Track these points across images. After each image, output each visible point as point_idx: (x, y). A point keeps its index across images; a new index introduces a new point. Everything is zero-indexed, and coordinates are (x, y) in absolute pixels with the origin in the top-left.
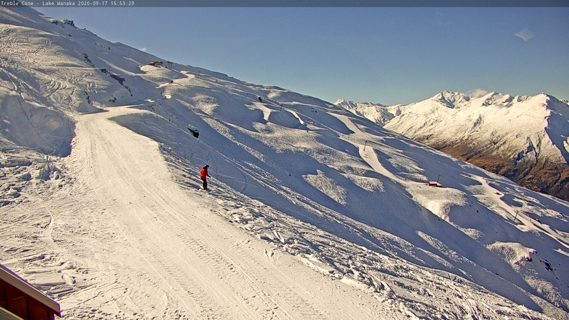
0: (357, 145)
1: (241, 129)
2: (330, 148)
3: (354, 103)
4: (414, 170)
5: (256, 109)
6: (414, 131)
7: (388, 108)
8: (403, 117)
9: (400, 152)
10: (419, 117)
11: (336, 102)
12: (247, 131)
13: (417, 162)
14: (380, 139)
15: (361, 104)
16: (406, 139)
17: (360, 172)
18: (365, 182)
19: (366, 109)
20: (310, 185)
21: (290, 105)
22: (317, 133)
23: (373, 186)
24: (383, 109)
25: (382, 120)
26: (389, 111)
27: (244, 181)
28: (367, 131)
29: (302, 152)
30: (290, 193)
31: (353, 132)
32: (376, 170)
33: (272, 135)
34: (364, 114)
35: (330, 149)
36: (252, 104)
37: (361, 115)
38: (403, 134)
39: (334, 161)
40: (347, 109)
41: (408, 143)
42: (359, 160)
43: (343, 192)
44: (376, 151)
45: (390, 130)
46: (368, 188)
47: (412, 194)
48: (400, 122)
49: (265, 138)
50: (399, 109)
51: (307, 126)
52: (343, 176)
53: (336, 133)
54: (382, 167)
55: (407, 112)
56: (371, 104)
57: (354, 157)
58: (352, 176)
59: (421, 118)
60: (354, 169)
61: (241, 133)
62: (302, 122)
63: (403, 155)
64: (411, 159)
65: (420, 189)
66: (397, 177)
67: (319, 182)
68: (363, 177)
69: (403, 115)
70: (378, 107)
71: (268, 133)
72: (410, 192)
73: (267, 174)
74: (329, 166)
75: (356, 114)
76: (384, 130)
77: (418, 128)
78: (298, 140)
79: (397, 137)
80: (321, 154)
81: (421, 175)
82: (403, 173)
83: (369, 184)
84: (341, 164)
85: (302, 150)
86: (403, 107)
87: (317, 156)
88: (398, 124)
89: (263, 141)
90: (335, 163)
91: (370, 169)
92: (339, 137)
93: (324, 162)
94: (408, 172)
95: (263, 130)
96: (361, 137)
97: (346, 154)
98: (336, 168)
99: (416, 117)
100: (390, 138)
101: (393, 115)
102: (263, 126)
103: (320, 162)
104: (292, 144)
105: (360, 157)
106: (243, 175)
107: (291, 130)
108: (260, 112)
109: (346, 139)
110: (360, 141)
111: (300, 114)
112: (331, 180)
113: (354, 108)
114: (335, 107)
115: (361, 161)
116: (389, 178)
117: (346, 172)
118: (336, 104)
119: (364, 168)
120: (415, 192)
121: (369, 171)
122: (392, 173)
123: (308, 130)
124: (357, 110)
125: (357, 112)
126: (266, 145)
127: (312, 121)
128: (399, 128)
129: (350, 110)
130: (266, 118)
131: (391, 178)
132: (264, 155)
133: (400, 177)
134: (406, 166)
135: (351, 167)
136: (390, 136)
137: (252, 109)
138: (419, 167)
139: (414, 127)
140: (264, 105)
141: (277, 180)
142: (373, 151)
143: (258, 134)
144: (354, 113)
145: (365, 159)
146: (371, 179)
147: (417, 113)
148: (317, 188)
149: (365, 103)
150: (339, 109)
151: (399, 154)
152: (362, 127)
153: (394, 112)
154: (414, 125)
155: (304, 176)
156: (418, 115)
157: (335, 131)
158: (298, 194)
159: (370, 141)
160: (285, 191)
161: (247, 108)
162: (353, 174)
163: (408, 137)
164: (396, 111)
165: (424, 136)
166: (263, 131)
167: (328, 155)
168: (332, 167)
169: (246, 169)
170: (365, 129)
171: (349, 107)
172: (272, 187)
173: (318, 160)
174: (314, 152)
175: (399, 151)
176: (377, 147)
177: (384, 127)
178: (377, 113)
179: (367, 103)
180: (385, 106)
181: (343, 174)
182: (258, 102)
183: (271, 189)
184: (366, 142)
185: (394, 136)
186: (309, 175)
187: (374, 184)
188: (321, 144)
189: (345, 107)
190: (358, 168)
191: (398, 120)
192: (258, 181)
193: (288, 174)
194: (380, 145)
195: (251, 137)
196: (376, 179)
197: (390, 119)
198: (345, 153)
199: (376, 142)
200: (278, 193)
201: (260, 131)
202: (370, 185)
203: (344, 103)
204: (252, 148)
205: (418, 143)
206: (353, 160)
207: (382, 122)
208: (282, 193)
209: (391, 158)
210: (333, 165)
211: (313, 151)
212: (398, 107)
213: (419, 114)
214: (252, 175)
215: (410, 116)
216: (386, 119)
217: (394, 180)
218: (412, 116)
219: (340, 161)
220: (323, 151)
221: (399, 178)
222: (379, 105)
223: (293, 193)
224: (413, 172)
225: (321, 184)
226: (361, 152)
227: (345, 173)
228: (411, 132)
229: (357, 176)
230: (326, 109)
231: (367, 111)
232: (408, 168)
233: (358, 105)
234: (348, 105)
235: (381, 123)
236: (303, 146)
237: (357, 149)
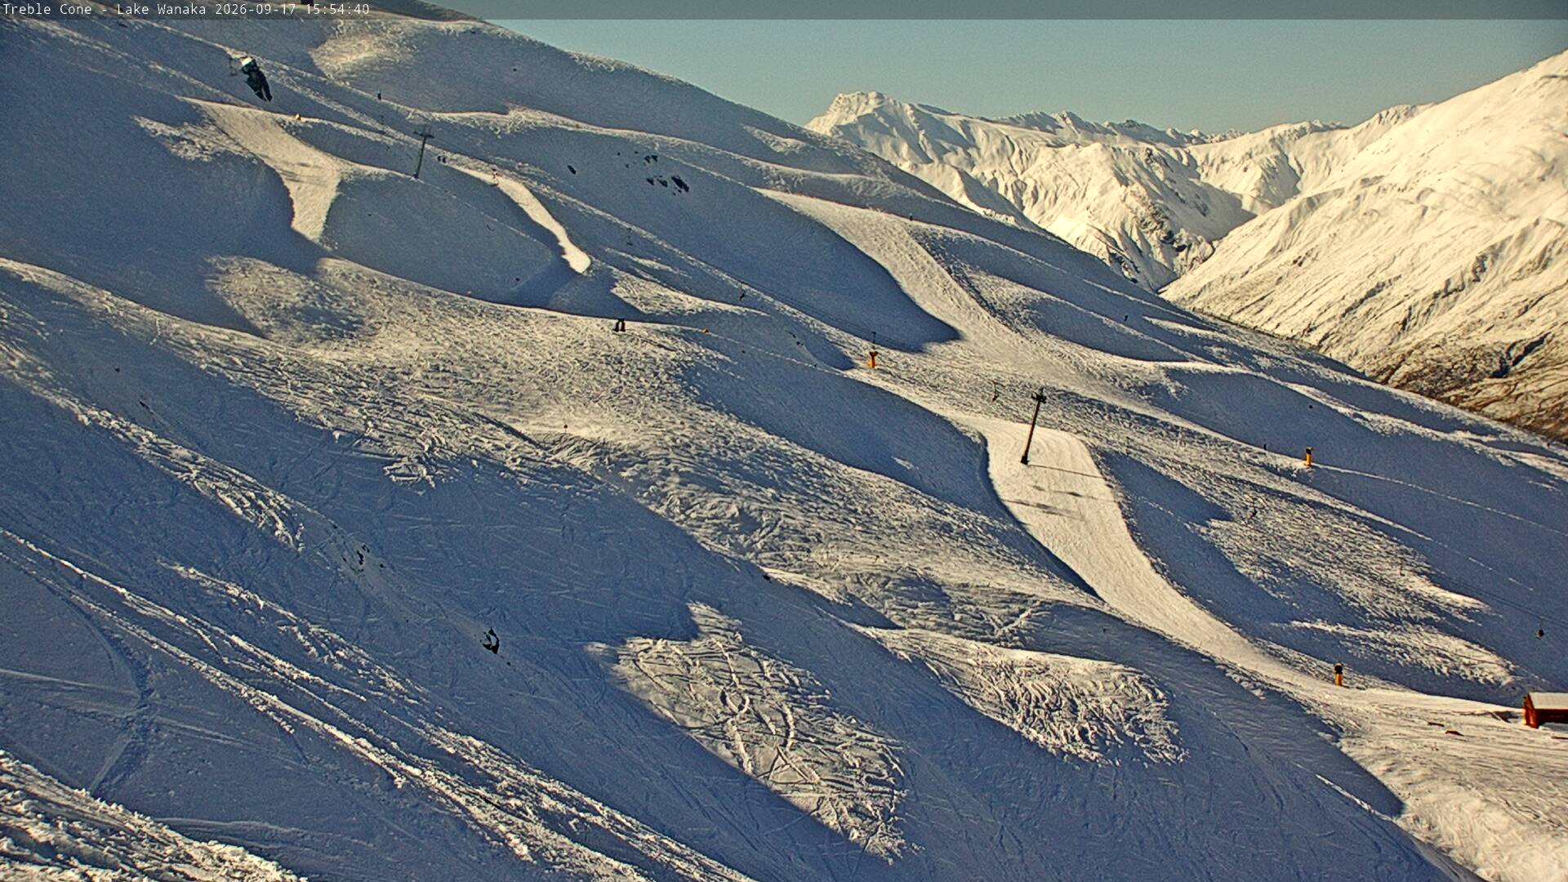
0: (972, 420)
1: (104, 301)
2: (783, 445)
3: (953, 122)
4: (1397, 604)
5: (227, 156)
6: (1400, 314)
7: (1198, 152)
8: (1316, 217)
9: (1287, 473)
10: (1440, 209)
11: (823, 111)
12: (158, 318)
13: (1418, 547)
14: (1143, 380)
15: (1005, 129)
16: (1332, 375)
17: (995, 615)
18: (1038, 686)
19: (1042, 167)
20: (636, 707)
21: (486, 132)
22: (688, 337)
23: (1096, 716)
24: (1165, 162)
25: (1153, 239)
26: (1213, 179)
27: (126, 700)
28: (1043, 320)
29: (576, 472)
30: (490, 782)
31: (950, 334)
32: (1115, 602)
33: (355, 354)
34: (1027, 197)
35: (779, 453)
36: (197, 118)
37: (1003, 205)
38: (1314, 339)
39: (807, 541)
40: (905, 167)
41: (1347, 403)
42: (989, 530)
43: (878, 764)
44: (1112, 463)
45: (1217, 310)
46: (1055, 736)
47: (1394, 782)
48: (1290, 255)
49: (301, 372)
50: (1283, 159)
51: (619, 291)
52: (877, 645)
53: (821, 335)
54: (1160, 581)
55: (1344, 176)
56: (1078, 123)
57: (952, 509)
58: (942, 642)
59: (1448, 220)
60: (956, 595)
61: (104, 330)
62: (578, 260)
63: (1315, 496)
64: (1374, 526)
65: (1455, 747)
66: (1275, 655)
67: (704, 688)
68: (1021, 656)
69: (1313, 204)
70: (1125, 144)
71: (325, 338)
72: (1377, 770)
73: (313, 640)
74: (775, 573)
75: (964, 200)
76: (1173, 311)
77: (1429, 291)
78: (551, 385)
79: (1264, 362)
80: (715, 487)
81: (1455, 645)
82: (1320, 625)
83: (1062, 701)
84: (863, 562)
85: (576, 462)
86: (1310, 141)
87: (686, 506)
88: (1273, 265)
89: (286, 395)
90: (818, 555)
91: (1069, 595)
92: (851, 366)
93: (735, 546)
94: (1354, 615)
95: (284, 317)
96: (1004, 369)
97: (895, 488)
98: (826, 590)
99: (1412, 212)
100: (1216, 368)
101: (1234, 201)
102: (291, 289)
103: (711, 545)
104: (505, 419)
105: (997, 507)
106: (125, 652)
107: (498, 317)
108: (261, 178)
109: (896, 378)
110: (996, 394)
111: (562, 197)
112: (790, 674)
113: (952, 158)
114: (814, 149)
115: (1003, 537)
116: (1211, 661)
117: (895, 619)
118: (822, 126)
119: (1025, 588)
120: (1417, 774)
121: (1059, 608)
122: (1235, 624)
123: (623, 313)
124: (974, 173)
125: (972, 186)
126: (308, 427)
127: (651, 251)
128: (1282, 297)
129: (925, 173)
130: (309, 221)
131: (1229, 659)
132: (292, 495)
133: (1293, 655)
134: (1336, 575)
135: (930, 582)
136: (1210, 358)
137: (192, 154)
138: (1435, 580)
139: (1398, 291)
140: (292, 130)
141: (394, 684)
142: (1086, 463)
143: (249, 341)
144: (955, 190)
145: (1037, 525)
146: (1081, 667)
147: (1425, 182)
148: (694, 735)
149: (1030, 122)
150: (846, 163)
151: (1283, 485)
152: (1009, 292)
153: (1242, 182)
154: (1395, 270)
155: (598, 648)
156: (1429, 201)
157: (816, 324)
158: (552, 786)
159: (1067, 395)
160: (450, 764)
161: (157, 144)
162: (950, 630)
163: (1353, 364)
164: (1256, 173)
165: (1473, 355)
166: (285, 324)
167: (770, 492)
168: (794, 578)
169: (151, 611)
170: (1033, 306)
171: (915, 148)
172: (356, 733)
173: (698, 534)
174: (666, 473)
175: (1283, 462)
176: (1120, 437)
177: (1170, 294)
178: (1118, 190)
179: (1042, 122)
180: (1179, 141)
181: (871, 632)
182: (240, 100)
183: (345, 750)
184: (1040, 399)
185: (1243, 355)
186: (637, 644)
187: (1105, 701)
188: (718, 419)
189: (887, 154)
190: (984, 590)
191: (1274, 236)
192: (245, 691)
193: (476, 632)
194: (1143, 420)
195: (192, 370)
196: (1115, 671)
197: (1215, 236)
198: (892, 484)
199: (1108, 400)
200: (400, 782)
201: (261, 324)
202: (1074, 709)
203: (884, 122)
204: (200, 446)
205: (1432, 404)
206: (947, 528)
207: (1159, 256)
208: (432, 778)
209: (1227, 518)
210: (805, 569)
211: (656, 466)
212: (1277, 142)
213: (1441, 188)
214: (196, 648)
215: (1364, 206)
216: (1183, 235)
217: (1250, 677)
218: (1379, 204)
219: (851, 541)
220: (735, 468)
221: (1290, 663)
222: (1133, 130)
223: (510, 774)
224: (1395, 621)
225: (716, 706)
226: (1002, 469)
227: (891, 626)
228: (1373, 327)
229: (972, 646)
230: (750, 162)
231: (1047, 177)
232: (1358, 590)
233: (979, 135)
234: (910, 137)
235: (1148, 261)
236: (584, 433)
237: (979, 452)
